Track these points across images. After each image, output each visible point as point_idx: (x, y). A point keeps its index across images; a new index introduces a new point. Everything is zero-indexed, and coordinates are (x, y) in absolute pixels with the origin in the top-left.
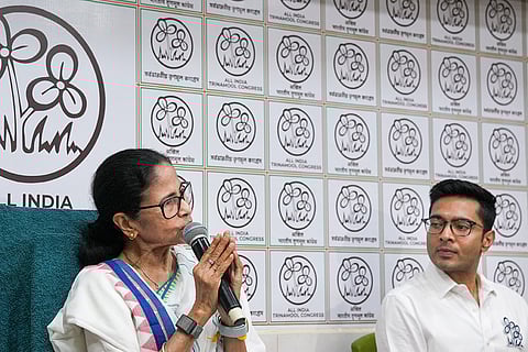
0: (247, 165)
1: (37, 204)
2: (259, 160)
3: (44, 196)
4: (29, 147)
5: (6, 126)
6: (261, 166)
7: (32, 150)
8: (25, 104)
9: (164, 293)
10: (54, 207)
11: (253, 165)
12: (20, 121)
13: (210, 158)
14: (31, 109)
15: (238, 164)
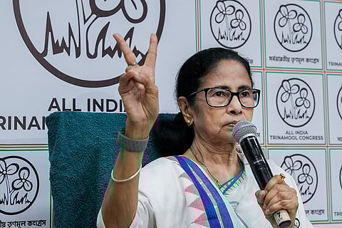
0: (305, 65)
1: (101, 108)
2: (316, 60)
3: (108, 101)
4: (92, 53)
5: (71, 33)
6: (319, 66)
7: (95, 56)
8: (88, 11)
9: (226, 190)
10: (118, 111)
11: (310, 65)
12: (84, 28)
13: (268, 59)
14: (94, 16)
15: (296, 65)
